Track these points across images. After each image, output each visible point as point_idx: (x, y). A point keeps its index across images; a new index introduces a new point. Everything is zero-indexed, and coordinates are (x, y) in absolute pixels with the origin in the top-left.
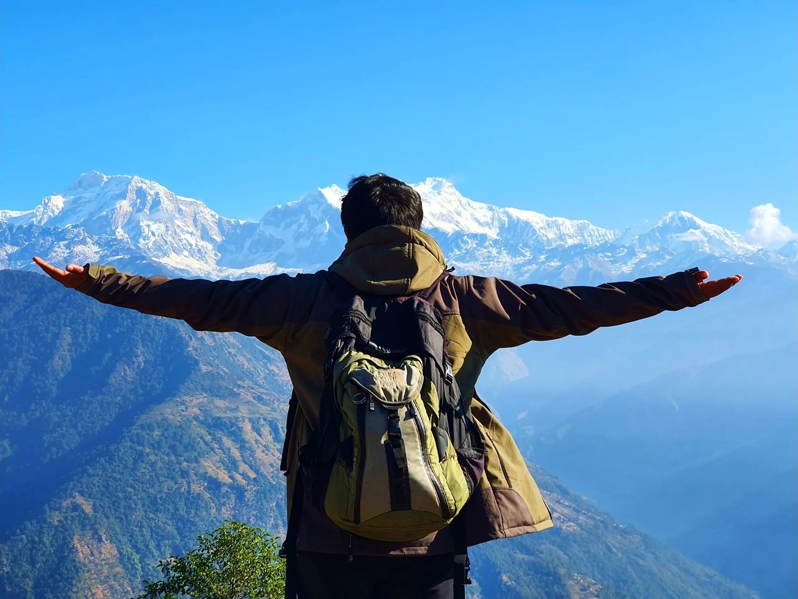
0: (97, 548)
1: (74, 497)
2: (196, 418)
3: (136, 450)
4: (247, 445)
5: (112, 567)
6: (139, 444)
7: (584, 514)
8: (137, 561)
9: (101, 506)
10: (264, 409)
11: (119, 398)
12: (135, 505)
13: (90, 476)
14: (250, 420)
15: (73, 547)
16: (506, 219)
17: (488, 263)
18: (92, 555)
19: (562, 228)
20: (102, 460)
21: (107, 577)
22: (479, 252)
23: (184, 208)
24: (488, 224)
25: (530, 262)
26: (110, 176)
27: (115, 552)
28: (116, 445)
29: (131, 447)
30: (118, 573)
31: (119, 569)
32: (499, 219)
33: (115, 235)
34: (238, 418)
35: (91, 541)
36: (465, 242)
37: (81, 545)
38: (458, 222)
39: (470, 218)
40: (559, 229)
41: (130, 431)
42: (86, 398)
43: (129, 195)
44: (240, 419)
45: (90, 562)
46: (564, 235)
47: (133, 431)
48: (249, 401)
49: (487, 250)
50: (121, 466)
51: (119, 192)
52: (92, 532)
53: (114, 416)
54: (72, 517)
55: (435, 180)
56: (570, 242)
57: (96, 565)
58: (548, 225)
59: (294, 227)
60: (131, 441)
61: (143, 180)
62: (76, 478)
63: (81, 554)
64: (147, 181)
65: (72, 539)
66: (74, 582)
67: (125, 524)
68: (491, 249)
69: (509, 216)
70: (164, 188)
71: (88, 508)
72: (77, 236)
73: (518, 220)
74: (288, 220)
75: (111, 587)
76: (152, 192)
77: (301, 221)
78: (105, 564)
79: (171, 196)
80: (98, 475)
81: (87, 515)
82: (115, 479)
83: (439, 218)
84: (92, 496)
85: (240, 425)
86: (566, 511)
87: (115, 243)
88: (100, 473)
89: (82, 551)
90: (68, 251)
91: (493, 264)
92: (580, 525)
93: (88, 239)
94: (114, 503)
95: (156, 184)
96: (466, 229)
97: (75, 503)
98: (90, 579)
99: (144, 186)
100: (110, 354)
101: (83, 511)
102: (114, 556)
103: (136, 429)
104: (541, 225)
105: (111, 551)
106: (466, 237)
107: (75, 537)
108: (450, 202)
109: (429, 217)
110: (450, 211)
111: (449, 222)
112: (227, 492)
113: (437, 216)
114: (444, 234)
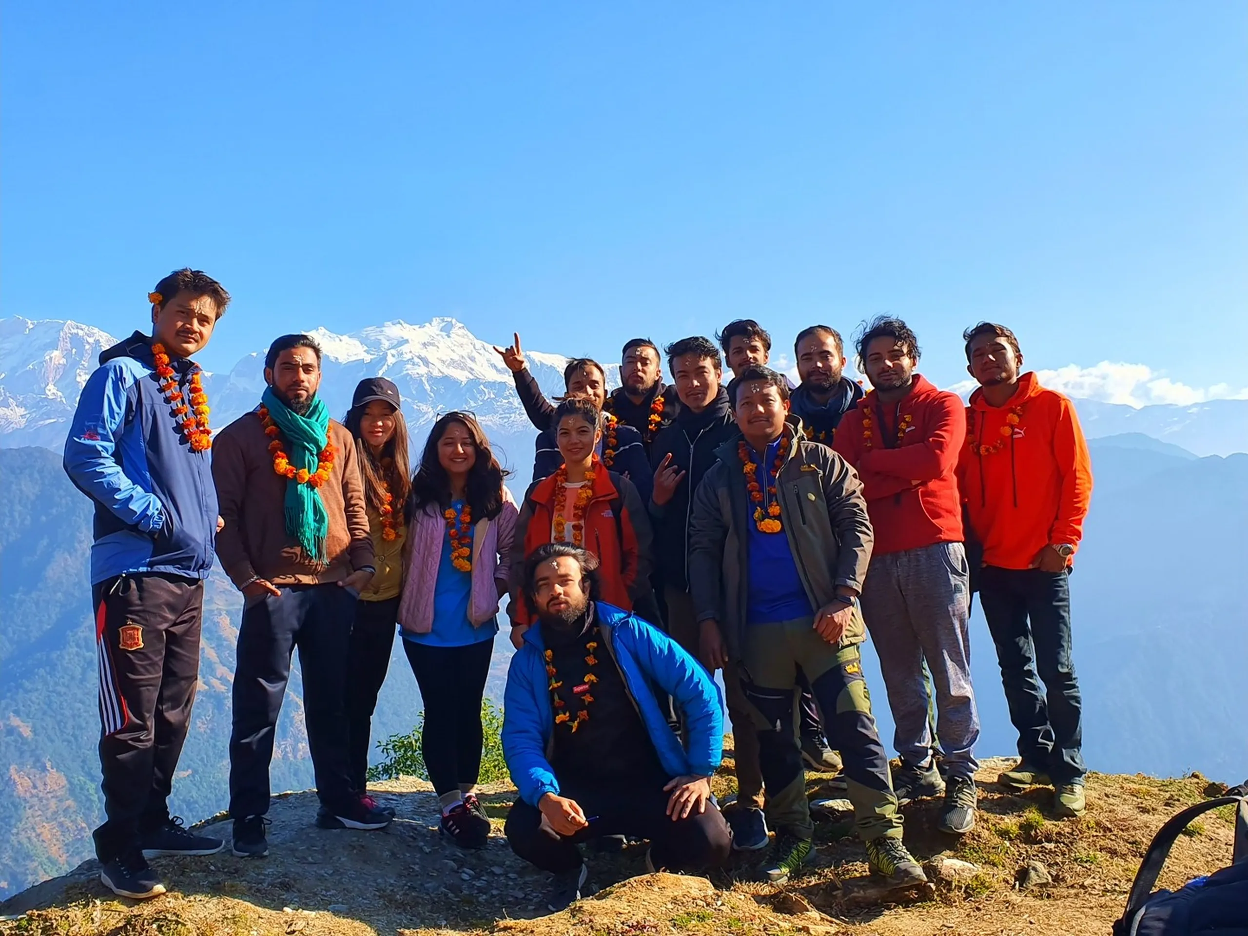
0: (40, 778)
1: (9, 718)
3: (85, 658)
4: (225, 643)
5: (60, 801)
6: (88, 651)
8: (92, 791)
9: (43, 728)
11: (59, 595)
12: (87, 723)
13: (27, 691)
14: (229, 613)
15: (10, 778)
17: (508, 415)
18: (35, 787)
20: (42, 671)
21: (56, 813)
22: (498, 404)
26: (36, 322)
27: (64, 782)
28: (59, 653)
29: (77, 654)
30: (69, 807)
31: (70, 802)
33: (45, 394)
34: (213, 611)
35: (33, 770)
36: (481, 392)
37: (19, 777)
38: (471, 369)
41: (76, 634)
42: (17, 596)
43: (61, 344)
44: (215, 612)
45: (33, 796)
47: (81, 636)
48: (227, 590)
49: (506, 401)
50: (66, 677)
51: (48, 341)
52: (33, 759)
53: (53, 616)
54: (7, 743)
55: (443, 321)
57: (41, 800)
61: (79, 325)
62: (9, 695)
63: (19, 787)
64: (83, 326)
65: (8, 769)
66: (13, 822)
67: (74, 747)
68: (511, 400)
70: (106, 334)
71: (26, 731)
73: (542, 365)
75: (61, 825)
76: (91, 340)
78: (52, 797)
80: (37, 690)
81: (27, 738)
82: (59, 694)
83: (449, 365)
84: (31, 716)
85: (216, 620)
87: (46, 403)
88: (39, 687)
89: (21, 784)
91: (515, 417)
93: (11, 400)
94: (59, 723)
95: (96, 330)
96: (482, 378)
97: (8, 725)
98: (33, 816)
99: (81, 333)
100: (45, 542)
101: (20, 735)
102: (63, 787)
105: (58, 782)
106: (481, 386)
107: (11, 767)
108: (461, 345)
109: (439, 365)
110: (463, 357)
111: (462, 369)
112: (202, 700)
113: (448, 362)
114: (456, 383)
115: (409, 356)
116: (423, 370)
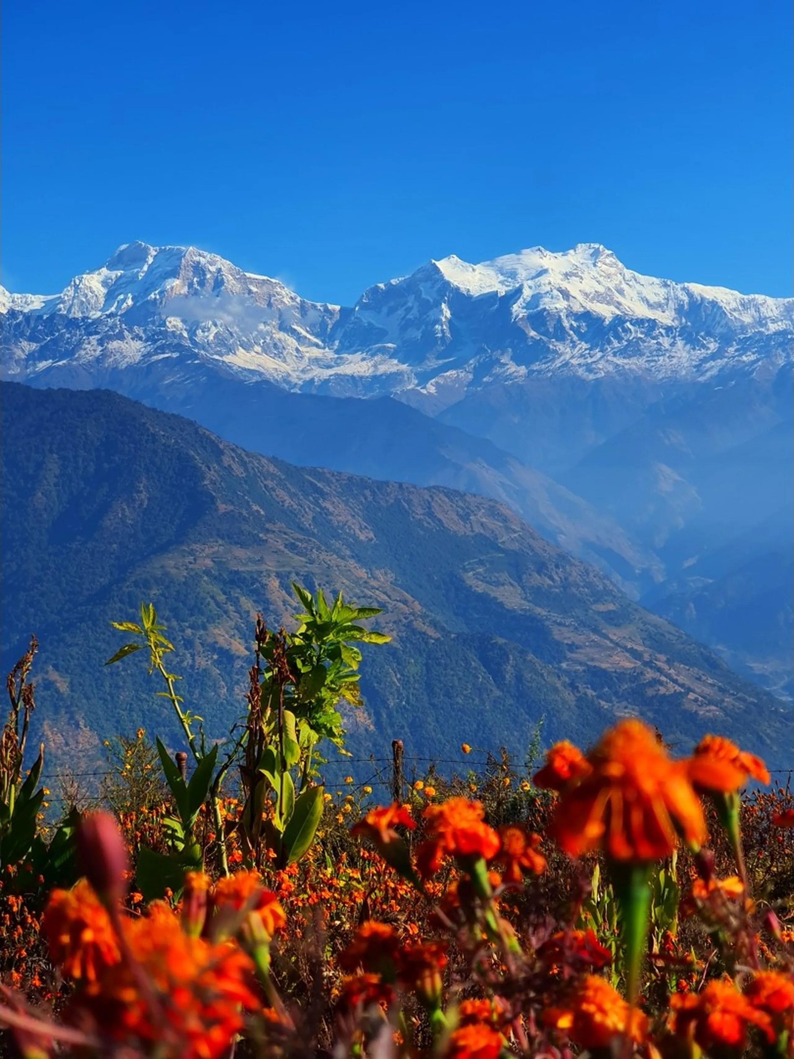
0: (73, 736)
1: (47, 672)
2: (207, 572)
4: (272, 607)
5: (89, 761)
7: (733, 694)
9: (82, 684)
10: (298, 560)
11: (114, 546)
12: (124, 682)
13: (67, 646)
14: (278, 575)
15: (43, 734)
16: (686, 299)
17: (656, 358)
18: (67, 744)
19: (762, 309)
20: (84, 626)
21: (86, 772)
22: (646, 344)
23: (254, 289)
24: (660, 305)
25: (713, 357)
26: (158, 248)
27: (97, 741)
28: (102, 607)
29: (121, 610)
30: (99, 767)
31: (101, 762)
32: (677, 298)
33: (165, 325)
34: (262, 572)
35: (66, 727)
36: (627, 331)
37: (52, 734)
38: (619, 303)
39: (635, 297)
40: (758, 310)
41: (121, 589)
42: (74, 546)
43: (182, 272)
44: (265, 574)
45: (64, 753)
46: (766, 318)
47: (125, 589)
48: (279, 550)
49: (655, 341)
50: (108, 633)
51: (169, 268)
52: (68, 716)
54: (43, 697)
55: (590, 247)
56: (773, 327)
57: (72, 757)
58: (743, 305)
59: (401, 312)
60: (121, 601)
61: (201, 252)
62: (50, 648)
63: (52, 744)
64: (205, 254)
65: (41, 724)
67: (110, 706)
68: (661, 340)
69: (690, 295)
70: (228, 262)
71: (63, 686)
72: (112, 328)
73: (703, 299)
74: (392, 304)
76: (213, 269)
77: (410, 304)
78: (84, 756)
79: (238, 273)
80: (77, 645)
81: (63, 694)
82: (98, 650)
83: (593, 299)
84: (70, 671)
85: (264, 582)
86: (707, 690)
87: (161, 337)
88: (80, 642)
89: (54, 740)
90: (100, 348)
91: (664, 361)
92: (724, 709)
93: (126, 333)
94: (99, 680)
95: (218, 258)
96: (631, 313)
97: (46, 679)
99: (203, 260)
100: (105, 490)
101: (57, 691)
102: (96, 746)
103: (127, 587)
104: (734, 305)
105: (91, 741)
106: (628, 324)
107: (46, 722)
108: (609, 276)
109: (580, 298)
110: (609, 289)
111: (608, 303)
112: (242, 667)
113: (592, 295)
114: (600, 320)
115: (548, 288)
116: (561, 304)
